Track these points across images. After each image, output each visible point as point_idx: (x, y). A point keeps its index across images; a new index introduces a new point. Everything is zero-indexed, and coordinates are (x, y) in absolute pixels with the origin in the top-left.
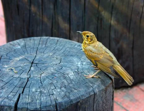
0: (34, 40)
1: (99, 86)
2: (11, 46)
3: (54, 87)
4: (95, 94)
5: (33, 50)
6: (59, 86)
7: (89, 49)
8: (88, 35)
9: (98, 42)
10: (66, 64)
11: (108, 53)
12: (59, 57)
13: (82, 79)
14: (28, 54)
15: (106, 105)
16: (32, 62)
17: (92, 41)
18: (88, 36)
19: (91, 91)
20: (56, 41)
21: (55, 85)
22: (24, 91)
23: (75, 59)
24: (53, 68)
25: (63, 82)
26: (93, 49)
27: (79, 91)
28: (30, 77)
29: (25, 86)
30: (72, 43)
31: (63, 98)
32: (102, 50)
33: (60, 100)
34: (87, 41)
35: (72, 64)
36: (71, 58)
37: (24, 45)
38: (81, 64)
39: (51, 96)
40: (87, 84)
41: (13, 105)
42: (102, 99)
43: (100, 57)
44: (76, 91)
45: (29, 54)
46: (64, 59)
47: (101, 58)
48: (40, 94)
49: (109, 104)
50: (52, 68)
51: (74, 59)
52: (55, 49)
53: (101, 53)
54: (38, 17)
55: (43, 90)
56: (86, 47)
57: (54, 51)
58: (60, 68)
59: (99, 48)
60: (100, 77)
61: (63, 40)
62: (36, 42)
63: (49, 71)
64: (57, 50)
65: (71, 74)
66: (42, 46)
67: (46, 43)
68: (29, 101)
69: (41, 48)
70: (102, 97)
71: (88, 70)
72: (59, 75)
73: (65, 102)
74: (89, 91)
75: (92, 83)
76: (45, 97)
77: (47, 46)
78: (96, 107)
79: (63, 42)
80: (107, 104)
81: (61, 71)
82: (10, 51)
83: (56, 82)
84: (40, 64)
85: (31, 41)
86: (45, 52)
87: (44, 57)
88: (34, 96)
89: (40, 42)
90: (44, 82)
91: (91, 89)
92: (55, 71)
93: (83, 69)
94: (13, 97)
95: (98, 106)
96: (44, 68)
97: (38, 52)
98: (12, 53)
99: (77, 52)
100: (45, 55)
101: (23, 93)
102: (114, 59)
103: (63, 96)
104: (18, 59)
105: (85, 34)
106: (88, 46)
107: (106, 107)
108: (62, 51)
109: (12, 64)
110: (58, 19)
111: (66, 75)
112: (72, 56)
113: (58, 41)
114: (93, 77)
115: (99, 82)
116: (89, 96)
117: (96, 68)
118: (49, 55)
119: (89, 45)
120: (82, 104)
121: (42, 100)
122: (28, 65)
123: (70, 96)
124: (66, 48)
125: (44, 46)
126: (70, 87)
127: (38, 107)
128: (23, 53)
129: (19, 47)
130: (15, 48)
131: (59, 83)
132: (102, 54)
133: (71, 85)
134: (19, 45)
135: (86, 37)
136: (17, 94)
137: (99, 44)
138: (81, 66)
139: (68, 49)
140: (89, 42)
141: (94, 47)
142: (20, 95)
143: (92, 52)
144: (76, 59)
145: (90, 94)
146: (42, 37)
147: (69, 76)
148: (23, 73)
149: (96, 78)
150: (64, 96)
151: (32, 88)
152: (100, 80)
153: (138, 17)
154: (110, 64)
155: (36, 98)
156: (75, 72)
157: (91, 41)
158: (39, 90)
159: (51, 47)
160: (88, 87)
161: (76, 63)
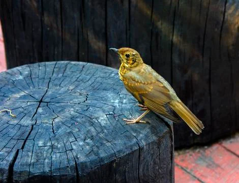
0: (45, 66)
1: (147, 136)
2: (8, 76)
3: (73, 138)
4: (141, 149)
5: (43, 82)
6: (83, 137)
7: (130, 76)
8: (128, 53)
9: (144, 64)
10: (96, 102)
11: (161, 82)
12: (84, 92)
13: (119, 125)
14: (34, 87)
15: (160, 168)
16: (40, 100)
17: (136, 63)
18: (128, 56)
19: (134, 145)
20: (81, 67)
21: (76, 135)
22: (26, 146)
23: (110, 95)
24: (74, 109)
25: (89, 131)
26: (137, 77)
27: (115, 144)
28: (36, 123)
29: (27, 137)
30: (107, 71)
31: (87, 156)
32: (152, 78)
33: (82, 159)
34: (127, 63)
35: (104, 102)
36: (103, 94)
37: (29, 74)
38: (119, 102)
39: (68, 152)
40: (128, 134)
41: (7, 168)
42: (152, 157)
43: (147, 89)
44: (110, 144)
45: (36, 88)
46: (92, 95)
47: (150, 90)
48: (51, 150)
49: (165, 166)
50: (72, 109)
51: (108, 94)
52: (78, 80)
53: (149, 82)
54: (55, 31)
55: (56, 144)
56: (125, 73)
57: (77, 83)
58: (85, 108)
59: (147, 75)
60: (150, 122)
61: (91, 65)
62: (48, 69)
63: (67, 114)
64: (81, 80)
65: (102, 118)
66: (58, 75)
67: (65, 70)
68: (32, 161)
69: (56, 79)
70: (152, 155)
71: (131, 111)
72: (83, 119)
73: (91, 162)
74: (130, 144)
75: (135, 131)
76: (58, 155)
77: (65, 74)
78: (143, 170)
79: (92, 68)
80: (162, 166)
81: (87, 114)
82: (6, 84)
83: (77, 130)
84: (53, 103)
85: (40, 68)
86: (61, 85)
87: (60, 92)
88: (41, 153)
89: (55, 70)
90: (58, 131)
91: (135, 140)
92: (76, 113)
93: (122, 110)
94: (6, 154)
95: (146, 168)
96: (59, 110)
97: (51, 85)
98: (9, 87)
99: (114, 84)
100: (62, 89)
101: (23, 148)
102: (172, 92)
103: (88, 153)
104: (18, 96)
105: (123, 53)
106: (128, 71)
107: (160, 171)
108: (90, 82)
109: (8, 103)
110: (88, 35)
111: (94, 120)
112: (106, 90)
113: (83, 67)
114: (137, 123)
115: (147, 130)
116: (130, 151)
117: (143, 107)
118: (68, 90)
119: (130, 70)
120: (118, 165)
121: (53, 159)
122: (34, 105)
123: (100, 152)
124: (97, 78)
125: (61, 75)
126: (100, 138)
127: (47, 169)
128: (27, 86)
129: (21, 77)
130: (14, 79)
131: (82, 133)
132: (151, 83)
133: (102, 135)
134: (21, 74)
135: (126, 57)
136: (13, 151)
137: (146, 68)
138: (119, 106)
139: (99, 79)
140: (131, 65)
141: (139, 72)
142: (18, 151)
143: (134, 80)
144: (112, 95)
145: (131, 149)
146: (58, 62)
147: (99, 121)
148: (25, 117)
149: (142, 124)
150: (90, 153)
151: (39, 140)
152: (148, 126)
153: (216, 30)
154: (165, 99)
155: (45, 156)
156: (110, 114)
157: (133, 63)
158: (49, 144)
159: (72, 77)
160: (129, 138)
161: (112, 101)
